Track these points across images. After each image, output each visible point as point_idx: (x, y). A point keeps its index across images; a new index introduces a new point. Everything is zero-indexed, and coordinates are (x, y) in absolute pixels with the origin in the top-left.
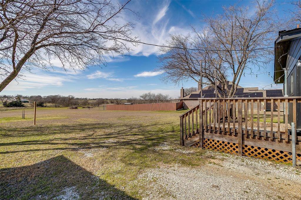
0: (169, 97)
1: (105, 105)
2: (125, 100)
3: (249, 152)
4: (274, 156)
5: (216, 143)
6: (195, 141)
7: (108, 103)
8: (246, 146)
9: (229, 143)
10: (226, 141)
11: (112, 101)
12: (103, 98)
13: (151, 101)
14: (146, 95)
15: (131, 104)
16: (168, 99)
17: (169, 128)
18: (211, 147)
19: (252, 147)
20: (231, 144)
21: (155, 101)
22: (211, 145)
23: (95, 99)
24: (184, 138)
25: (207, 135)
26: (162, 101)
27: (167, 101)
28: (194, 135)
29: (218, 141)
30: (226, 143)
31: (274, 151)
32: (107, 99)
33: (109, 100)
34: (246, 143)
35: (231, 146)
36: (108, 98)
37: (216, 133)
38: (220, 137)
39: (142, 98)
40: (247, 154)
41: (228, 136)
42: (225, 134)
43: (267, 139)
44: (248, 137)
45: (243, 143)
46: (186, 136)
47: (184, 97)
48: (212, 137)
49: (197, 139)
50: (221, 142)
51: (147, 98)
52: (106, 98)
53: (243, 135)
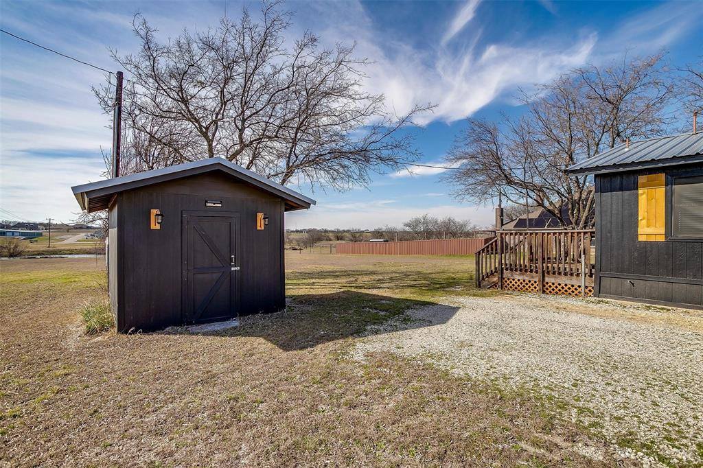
0: (471, 226)
1: (324, 243)
2: (367, 231)
3: (550, 289)
4: (573, 292)
5: (516, 283)
6: (493, 282)
7: (330, 240)
8: (547, 283)
9: (530, 281)
10: (527, 279)
11: (339, 236)
12: (319, 229)
13: (428, 234)
14: (417, 222)
15: (385, 241)
16: (469, 228)
17: (466, 276)
18: (511, 287)
19: (553, 284)
20: (532, 282)
21: (439, 234)
22: (511, 285)
23: (301, 232)
24: (481, 278)
25: (507, 274)
26: (454, 234)
27: (468, 234)
28: (492, 274)
29: (519, 280)
30: (527, 281)
31: (573, 286)
32: (326, 231)
33: (332, 232)
34: (547, 279)
35: (532, 285)
36: (329, 228)
37: (516, 270)
38: (520, 275)
39: (407, 229)
40: (548, 291)
41: (528, 273)
42: (526, 271)
43: (566, 274)
44: (548, 273)
45: (543, 280)
46: (483, 276)
47: (502, 225)
48: (512, 276)
49: (495, 279)
50: (521, 281)
51: (421, 228)
52: (324, 228)
53: (543, 272)
